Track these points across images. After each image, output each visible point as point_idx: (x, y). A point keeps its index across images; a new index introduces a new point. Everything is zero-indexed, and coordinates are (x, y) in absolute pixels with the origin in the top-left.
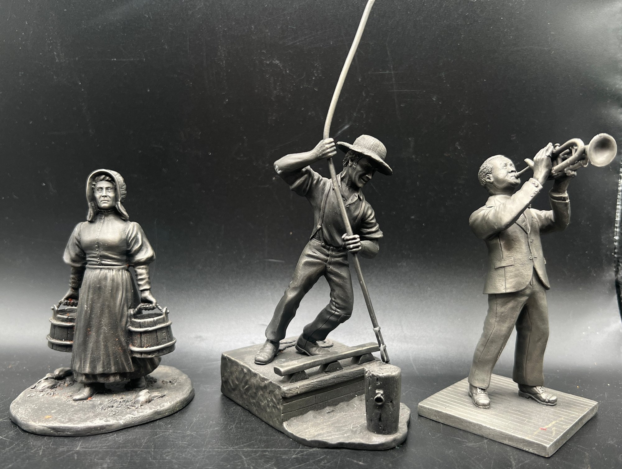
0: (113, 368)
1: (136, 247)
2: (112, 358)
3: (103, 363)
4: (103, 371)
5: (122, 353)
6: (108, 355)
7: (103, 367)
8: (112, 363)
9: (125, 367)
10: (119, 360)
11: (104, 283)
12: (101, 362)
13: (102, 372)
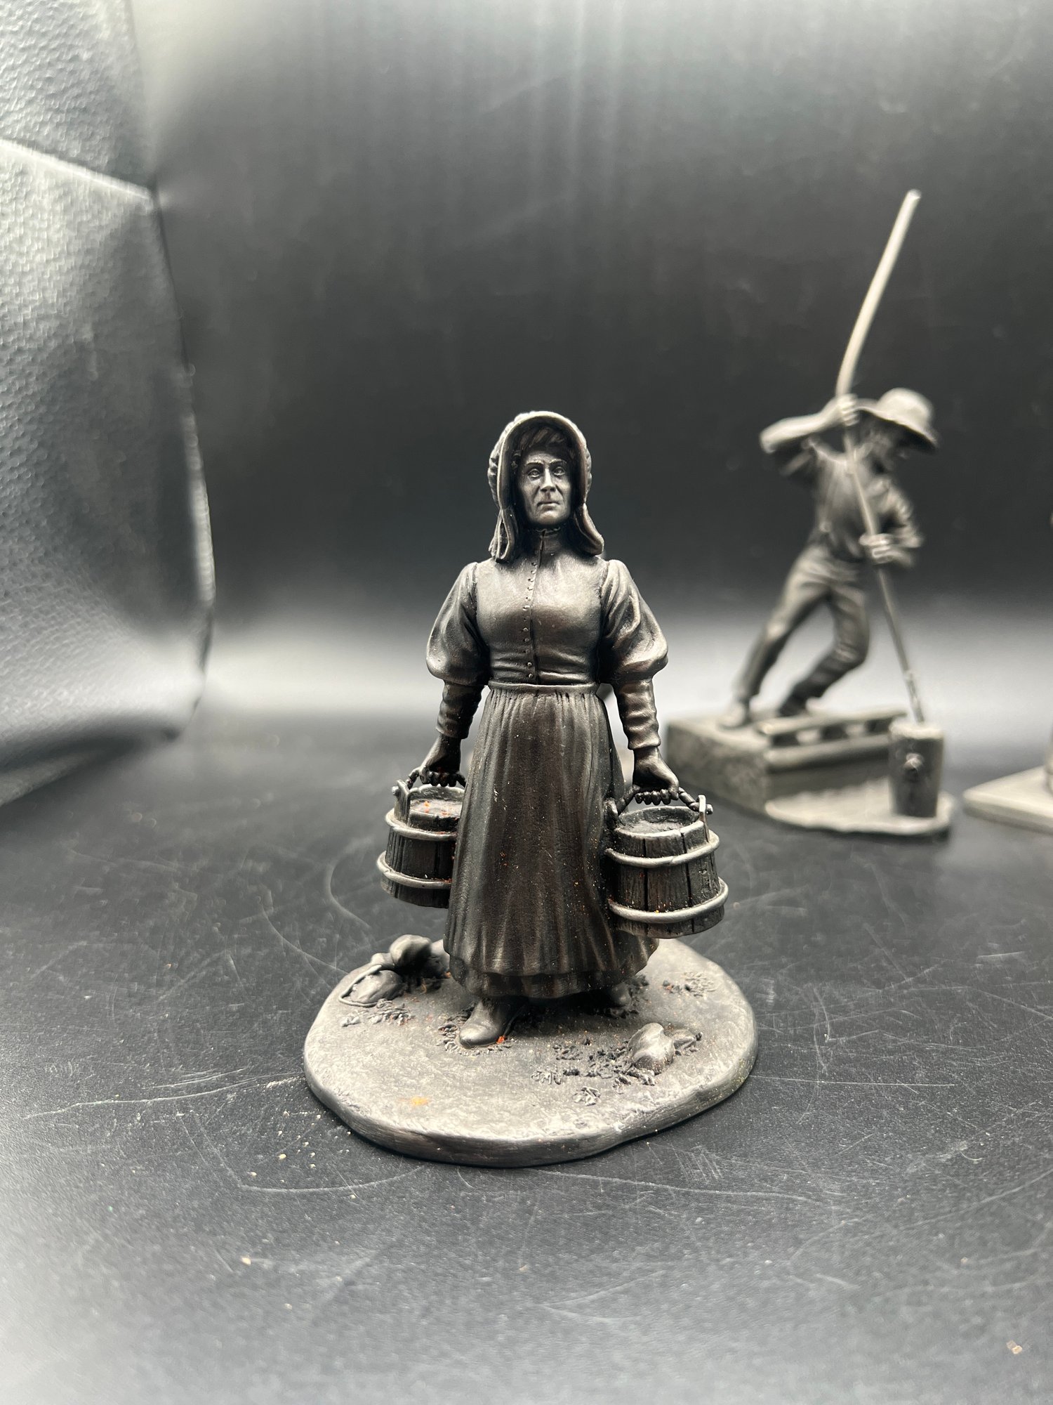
0: (565, 961)
1: (627, 630)
2: (563, 934)
3: (542, 948)
4: (541, 968)
5: (587, 922)
6: (554, 927)
7: (542, 959)
8: (564, 945)
9: (595, 958)
10: (581, 939)
11: (545, 730)
12: (537, 944)
13: (538, 972)
